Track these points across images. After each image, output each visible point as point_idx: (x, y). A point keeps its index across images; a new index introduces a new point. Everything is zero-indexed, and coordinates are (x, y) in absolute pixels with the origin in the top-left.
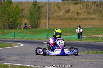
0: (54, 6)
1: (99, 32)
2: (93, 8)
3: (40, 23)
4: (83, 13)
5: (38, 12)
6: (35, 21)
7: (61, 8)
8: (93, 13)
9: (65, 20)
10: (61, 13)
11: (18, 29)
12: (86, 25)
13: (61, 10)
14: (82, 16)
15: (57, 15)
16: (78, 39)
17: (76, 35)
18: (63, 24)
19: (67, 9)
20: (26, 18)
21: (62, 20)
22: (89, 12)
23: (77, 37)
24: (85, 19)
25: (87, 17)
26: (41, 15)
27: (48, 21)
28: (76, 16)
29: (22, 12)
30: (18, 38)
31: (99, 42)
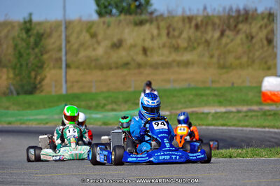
1: (205, 98)
2: (185, 35)
3: (42, 80)
4: (159, 48)
5: (37, 50)
6: (30, 73)
7: (100, 37)
8: (186, 49)
9: (111, 69)
10: (100, 51)
12: (168, 81)
13: (98, 43)
14: (155, 58)
15: (88, 57)
18: (105, 81)
19: (115, 40)
20: (4, 66)
21: (101, 68)
22: (176, 46)
24: (166, 65)
25: (170, 59)
26: (45, 57)
27: (63, 74)
28: (140, 58)
31: (204, 127)
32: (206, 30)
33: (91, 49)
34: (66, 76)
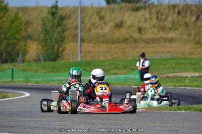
0: (91, 16)
1: (184, 66)
2: (170, 19)
3: (63, 50)
4: (151, 28)
5: (60, 28)
6: (54, 45)
7: (106, 20)
8: (170, 29)
9: (114, 43)
10: (107, 29)
11: (19, 63)
12: (157, 53)
13: (105, 23)
14: (148, 35)
15: (98, 34)
16: (141, 82)
17: (137, 73)
18: (109, 52)
19: (118, 21)
20: (35, 40)
21: (107, 42)
22: (163, 26)
23: (138, 76)
24: (155, 41)
25: (159, 36)
26: (66, 33)
27: (79, 46)
28: (136, 35)
29: (26, 28)
30: (19, 80)
32: (185, 14)
33: (100, 28)
34: (81, 48)
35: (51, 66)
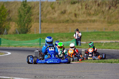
1: (102, 36)
2: (93, 9)
3: (31, 27)
4: (82, 14)
5: (28, 14)
6: (25, 24)
7: (56, 9)
8: (94, 15)
9: (61, 23)
10: (56, 15)
11: (5, 35)
12: (86, 29)
13: (55, 11)
14: (80, 18)
15: (51, 17)
16: (76, 46)
17: (74, 41)
19: (63, 10)
20: (13, 21)
21: (56, 22)
22: (89, 13)
24: (85, 22)
25: (87, 19)
26: (32, 17)
27: (40, 25)
28: (74, 18)
29: (9, 14)
31: (101, 49)
32: (102, 6)
33: (52, 14)
34: (41, 26)
35: (23, 36)
